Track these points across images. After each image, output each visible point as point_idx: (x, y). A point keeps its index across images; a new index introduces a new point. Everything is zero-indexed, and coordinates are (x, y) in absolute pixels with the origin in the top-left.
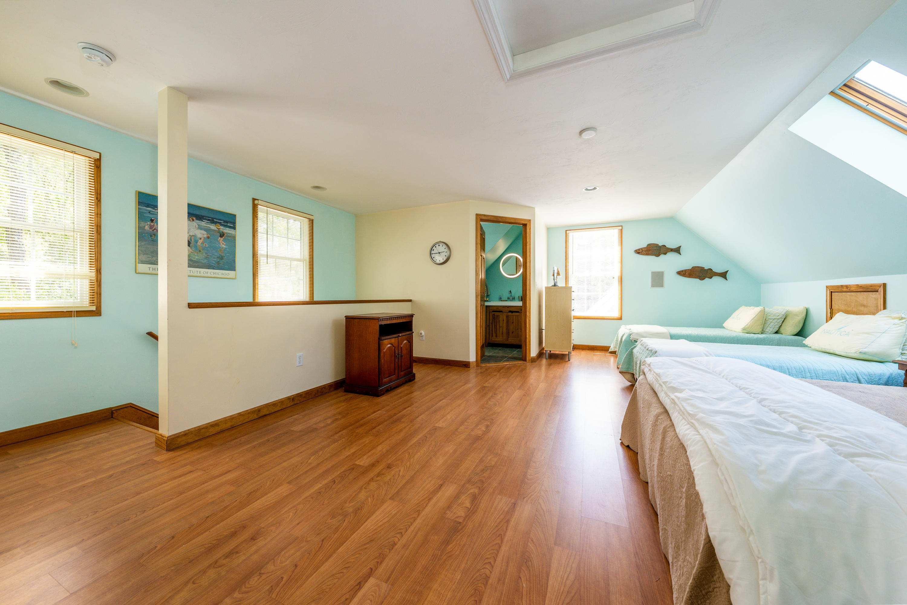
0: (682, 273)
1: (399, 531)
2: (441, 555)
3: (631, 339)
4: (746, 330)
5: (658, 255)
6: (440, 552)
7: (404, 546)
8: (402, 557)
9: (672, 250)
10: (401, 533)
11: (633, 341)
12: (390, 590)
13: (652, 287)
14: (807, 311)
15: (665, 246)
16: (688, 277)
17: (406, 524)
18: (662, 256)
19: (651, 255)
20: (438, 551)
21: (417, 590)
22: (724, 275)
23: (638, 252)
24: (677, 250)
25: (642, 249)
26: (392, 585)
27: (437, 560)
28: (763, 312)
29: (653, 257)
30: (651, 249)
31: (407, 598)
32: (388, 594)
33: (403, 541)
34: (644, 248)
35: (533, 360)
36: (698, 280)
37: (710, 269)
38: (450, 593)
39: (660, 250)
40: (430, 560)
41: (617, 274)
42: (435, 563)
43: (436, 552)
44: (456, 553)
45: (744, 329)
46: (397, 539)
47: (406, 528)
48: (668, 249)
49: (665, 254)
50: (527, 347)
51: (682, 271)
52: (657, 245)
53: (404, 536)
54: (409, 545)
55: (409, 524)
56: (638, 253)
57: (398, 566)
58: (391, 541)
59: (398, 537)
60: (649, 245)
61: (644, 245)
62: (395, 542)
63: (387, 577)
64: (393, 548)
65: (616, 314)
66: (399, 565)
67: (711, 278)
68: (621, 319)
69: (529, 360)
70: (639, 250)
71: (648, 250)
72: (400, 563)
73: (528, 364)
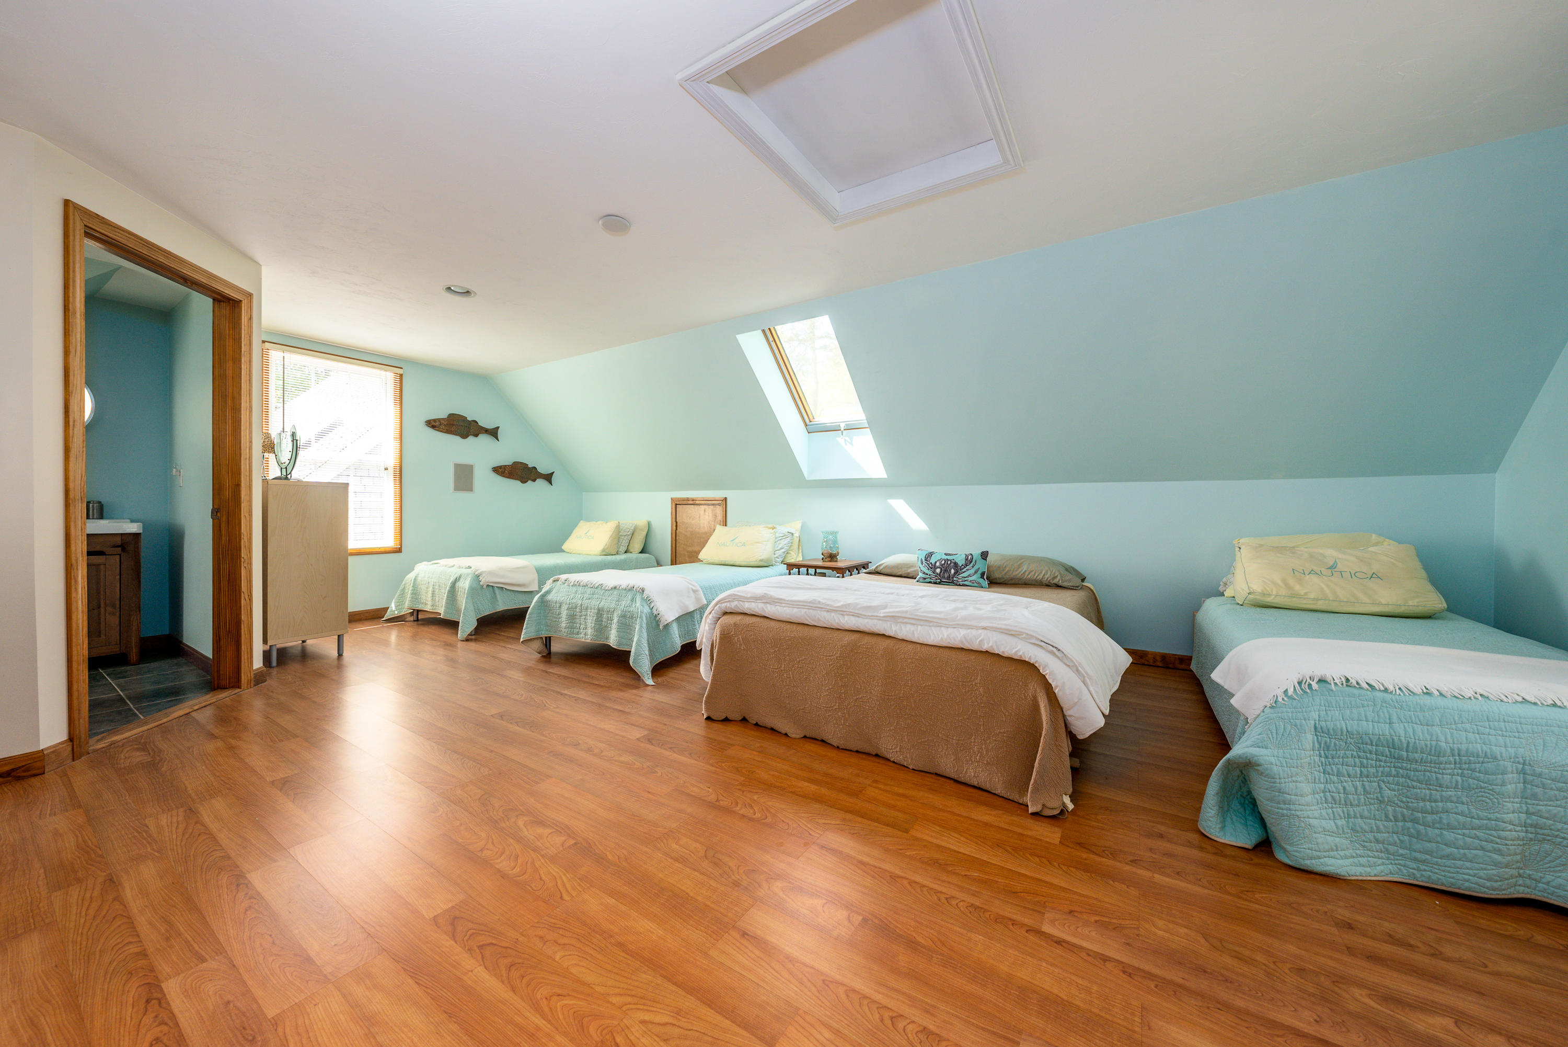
0: (500, 471)
1: (888, 1022)
2: (943, 955)
3: (481, 583)
4: (606, 553)
5: (464, 436)
6: (934, 956)
7: (927, 1012)
8: (957, 1016)
9: (487, 431)
10: (892, 1018)
11: (485, 587)
12: (1030, 1035)
13: (455, 490)
14: (649, 524)
15: (476, 422)
16: (507, 477)
17: (866, 1009)
18: (471, 439)
19: (454, 434)
20: (934, 959)
21: (1017, 993)
22: (548, 478)
23: (433, 424)
24: (494, 433)
25: (439, 420)
26: (1020, 1032)
27: (953, 962)
28: (618, 527)
29: (457, 439)
30: (455, 423)
31: (1036, 1008)
32: (1039, 1038)
33: (914, 1015)
34: (443, 419)
35: (259, 678)
36: (519, 482)
37: (535, 468)
38: (1010, 951)
39: (469, 428)
40: (955, 971)
41: (391, 460)
42: (959, 965)
43: (935, 961)
44: (935, 934)
45: (603, 550)
46: (911, 1027)
47: (878, 1008)
48: (482, 428)
49: (476, 435)
50: (243, 648)
51: (500, 467)
52: (463, 419)
53: (901, 1013)
54: (927, 1003)
55: (865, 1002)
56: (433, 427)
57: (978, 1023)
58: (916, 1038)
59: (905, 1023)
60: (452, 416)
61: (443, 414)
62: (918, 1029)
63: (1006, 1042)
64: (936, 1034)
65: (389, 542)
66: (975, 1022)
67: (534, 480)
68: (399, 550)
69: (249, 682)
70: (435, 420)
71: (450, 424)
72: (971, 1020)
73: (246, 693)
